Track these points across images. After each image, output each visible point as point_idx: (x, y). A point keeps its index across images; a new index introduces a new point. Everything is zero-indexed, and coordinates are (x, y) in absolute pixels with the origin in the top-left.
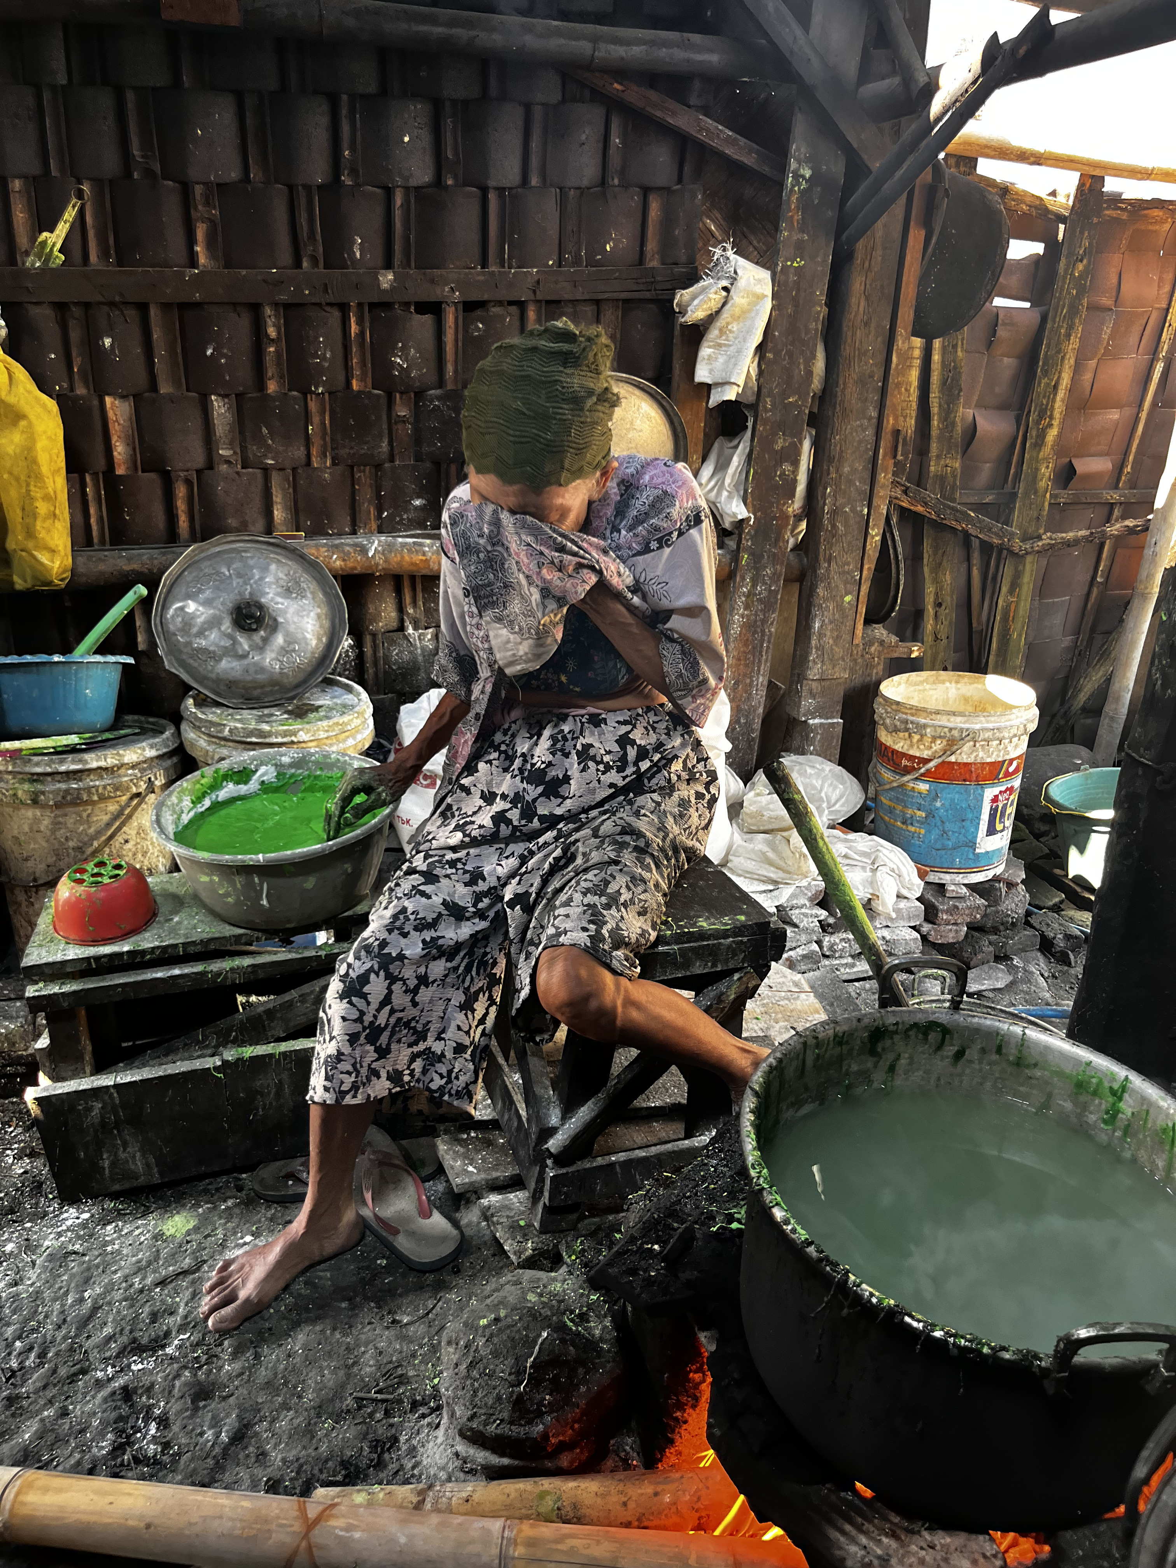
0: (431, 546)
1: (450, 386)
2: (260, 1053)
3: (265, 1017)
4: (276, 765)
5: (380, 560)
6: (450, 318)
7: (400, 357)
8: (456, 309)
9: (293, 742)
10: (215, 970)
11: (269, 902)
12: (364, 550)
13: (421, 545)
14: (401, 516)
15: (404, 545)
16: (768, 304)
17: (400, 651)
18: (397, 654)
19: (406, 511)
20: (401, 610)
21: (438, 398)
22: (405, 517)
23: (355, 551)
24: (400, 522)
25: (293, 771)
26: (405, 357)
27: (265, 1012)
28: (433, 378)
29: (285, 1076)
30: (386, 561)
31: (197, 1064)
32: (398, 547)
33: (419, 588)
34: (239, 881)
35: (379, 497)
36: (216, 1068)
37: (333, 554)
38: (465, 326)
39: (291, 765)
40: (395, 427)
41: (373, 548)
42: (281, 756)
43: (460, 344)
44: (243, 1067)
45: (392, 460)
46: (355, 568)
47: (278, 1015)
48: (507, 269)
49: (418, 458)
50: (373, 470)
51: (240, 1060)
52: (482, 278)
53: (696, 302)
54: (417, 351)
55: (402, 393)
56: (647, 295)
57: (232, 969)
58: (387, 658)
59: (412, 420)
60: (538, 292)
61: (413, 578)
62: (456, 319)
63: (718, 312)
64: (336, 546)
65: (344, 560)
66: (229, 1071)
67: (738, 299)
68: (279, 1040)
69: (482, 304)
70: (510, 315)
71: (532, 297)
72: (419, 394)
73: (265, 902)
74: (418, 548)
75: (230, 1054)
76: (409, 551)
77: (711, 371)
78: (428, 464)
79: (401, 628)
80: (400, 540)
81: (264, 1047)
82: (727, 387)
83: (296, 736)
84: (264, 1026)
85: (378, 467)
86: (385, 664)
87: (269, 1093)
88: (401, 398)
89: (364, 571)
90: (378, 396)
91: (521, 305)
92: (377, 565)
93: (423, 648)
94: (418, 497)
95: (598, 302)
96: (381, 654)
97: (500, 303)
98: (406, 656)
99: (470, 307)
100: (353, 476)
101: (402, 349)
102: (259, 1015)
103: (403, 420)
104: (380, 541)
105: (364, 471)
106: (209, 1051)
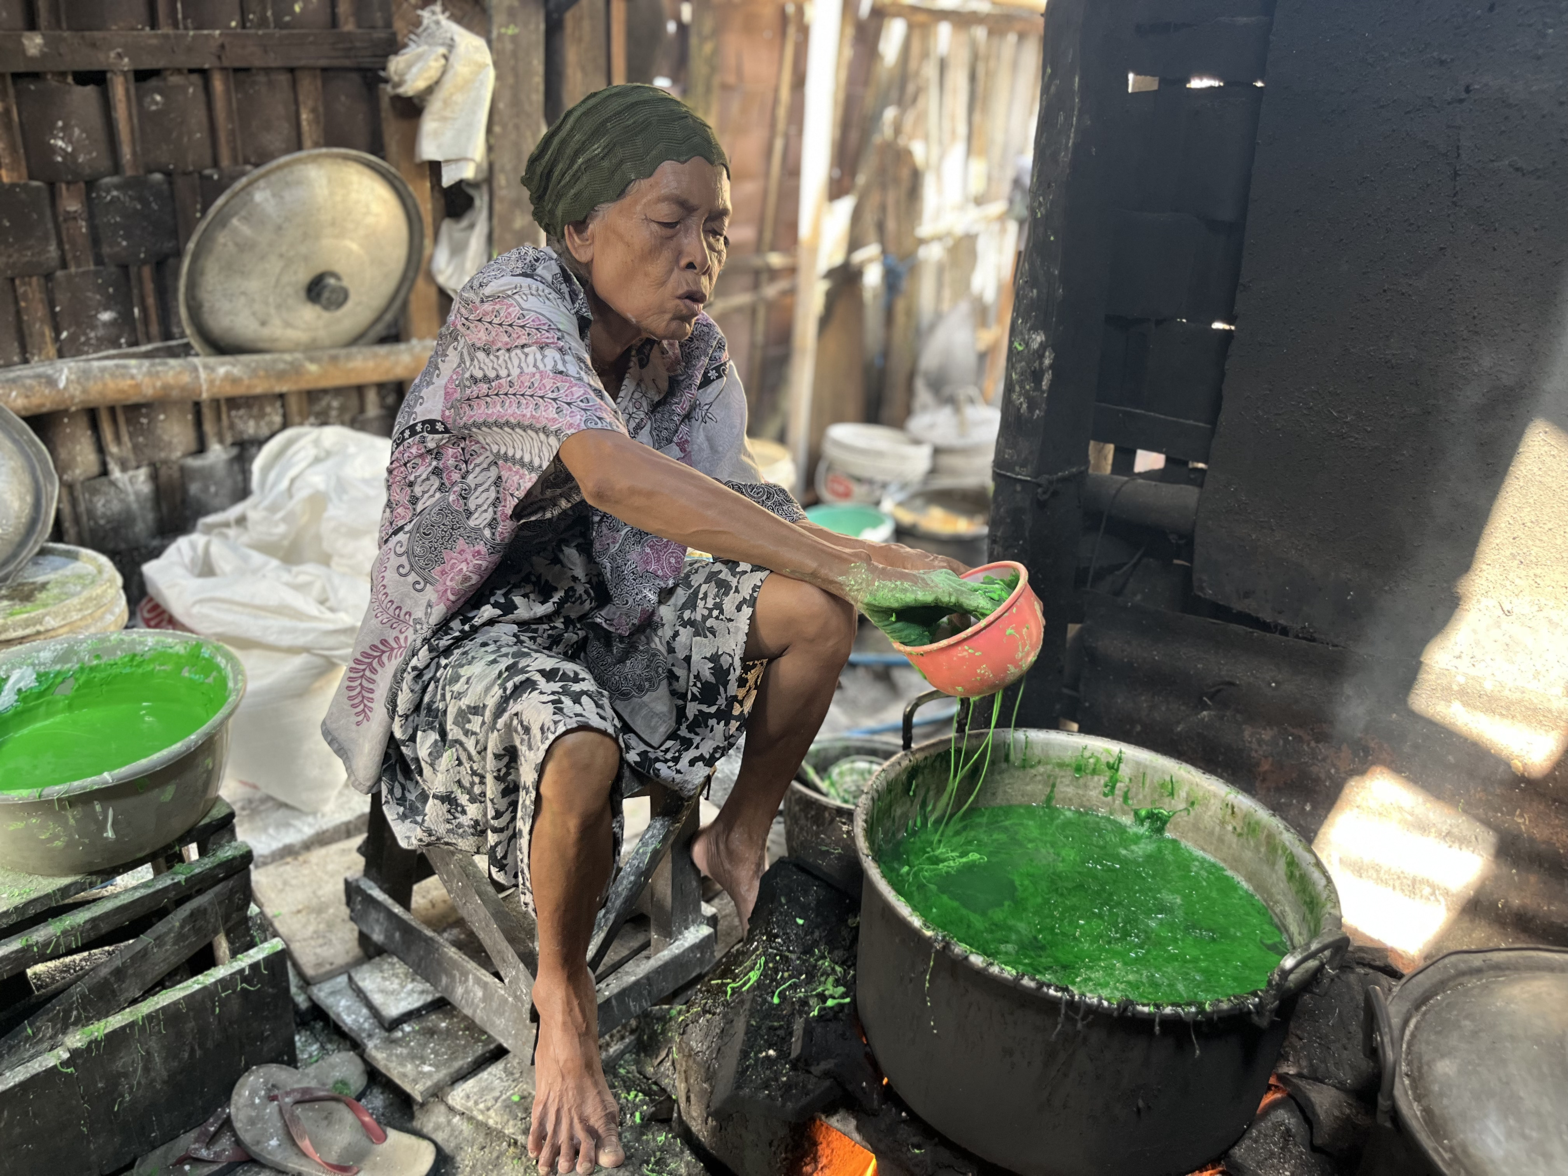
0: (140, 367)
1: (129, 172)
2: (117, 1026)
3: (113, 979)
4: (33, 665)
5: (76, 392)
6: (119, 89)
7: (62, 139)
8: (126, 80)
9: (38, 633)
10: (41, 940)
11: (115, 831)
12: (51, 382)
13: (125, 367)
14: (85, 334)
15: (103, 370)
16: (491, 73)
17: (107, 502)
18: (104, 506)
19: (93, 328)
20: (101, 449)
21: (117, 187)
22: (92, 335)
23: (40, 384)
24: (87, 343)
25: (58, 667)
26: (68, 139)
27: (111, 973)
28: (106, 163)
29: (153, 1044)
30: (84, 391)
31: (37, 1066)
32: (96, 371)
33: (121, 420)
34: (72, 816)
35: (54, 315)
36: (65, 1064)
37: (11, 390)
38: (138, 100)
39: (55, 661)
40: (64, 227)
41: (64, 378)
42: (39, 651)
43: (135, 121)
44: (98, 1049)
45: (64, 265)
46: (43, 405)
47: (130, 971)
48: (181, 31)
49: (99, 261)
50: (42, 281)
51: (93, 1044)
52: (154, 41)
53: (414, 70)
54: (83, 130)
55: (68, 183)
56: (347, 63)
57: (65, 933)
58: (91, 513)
59: (84, 215)
60: (224, 58)
61: (112, 410)
62: (127, 91)
63: (437, 82)
64: (14, 381)
65: (27, 397)
66: (80, 1061)
67: (461, 69)
68: (134, 1002)
69: (154, 73)
70: (192, 84)
71: (217, 63)
72: (91, 184)
73: (110, 834)
74: (123, 371)
75: (76, 1039)
76: (113, 375)
77: (439, 147)
78: (113, 269)
79: (105, 472)
80: (96, 364)
81: (119, 1017)
82: (462, 164)
83: (41, 623)
84: (113, 992)
85: (48, 277)
86: (89, 519)
87: (135, 1070)
88: (68, 189)
89: (55, 407)
90: (38, 188)
91: (204, 73)
92: (72, 397)
93: (137, 494)
94: (106, 309)
95: (292, 70)
96: (82, 508)
97: (179, 71)
98: (116, 506)
99: (142, 76)
100: (14, 290)
101: (63, 129)
102: (105, 978)
103: (72, 217)
104: (70, 369)
105: (30, 284)
106: (46, 1045)
